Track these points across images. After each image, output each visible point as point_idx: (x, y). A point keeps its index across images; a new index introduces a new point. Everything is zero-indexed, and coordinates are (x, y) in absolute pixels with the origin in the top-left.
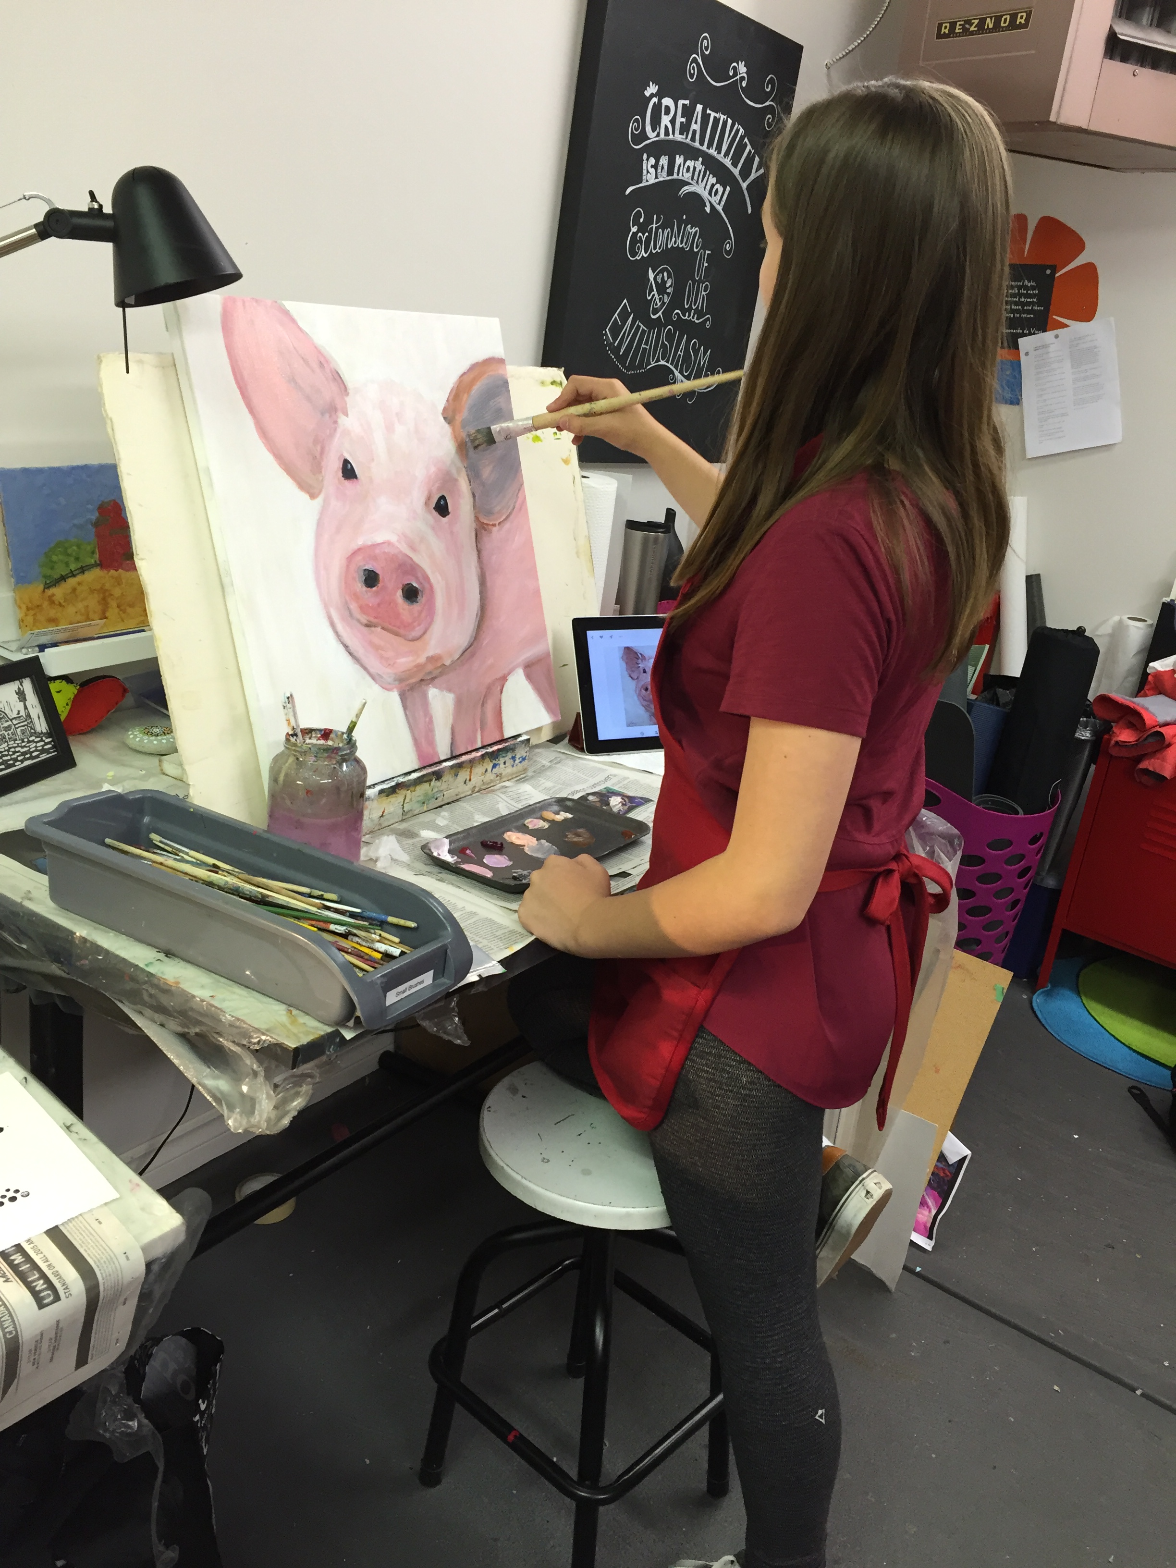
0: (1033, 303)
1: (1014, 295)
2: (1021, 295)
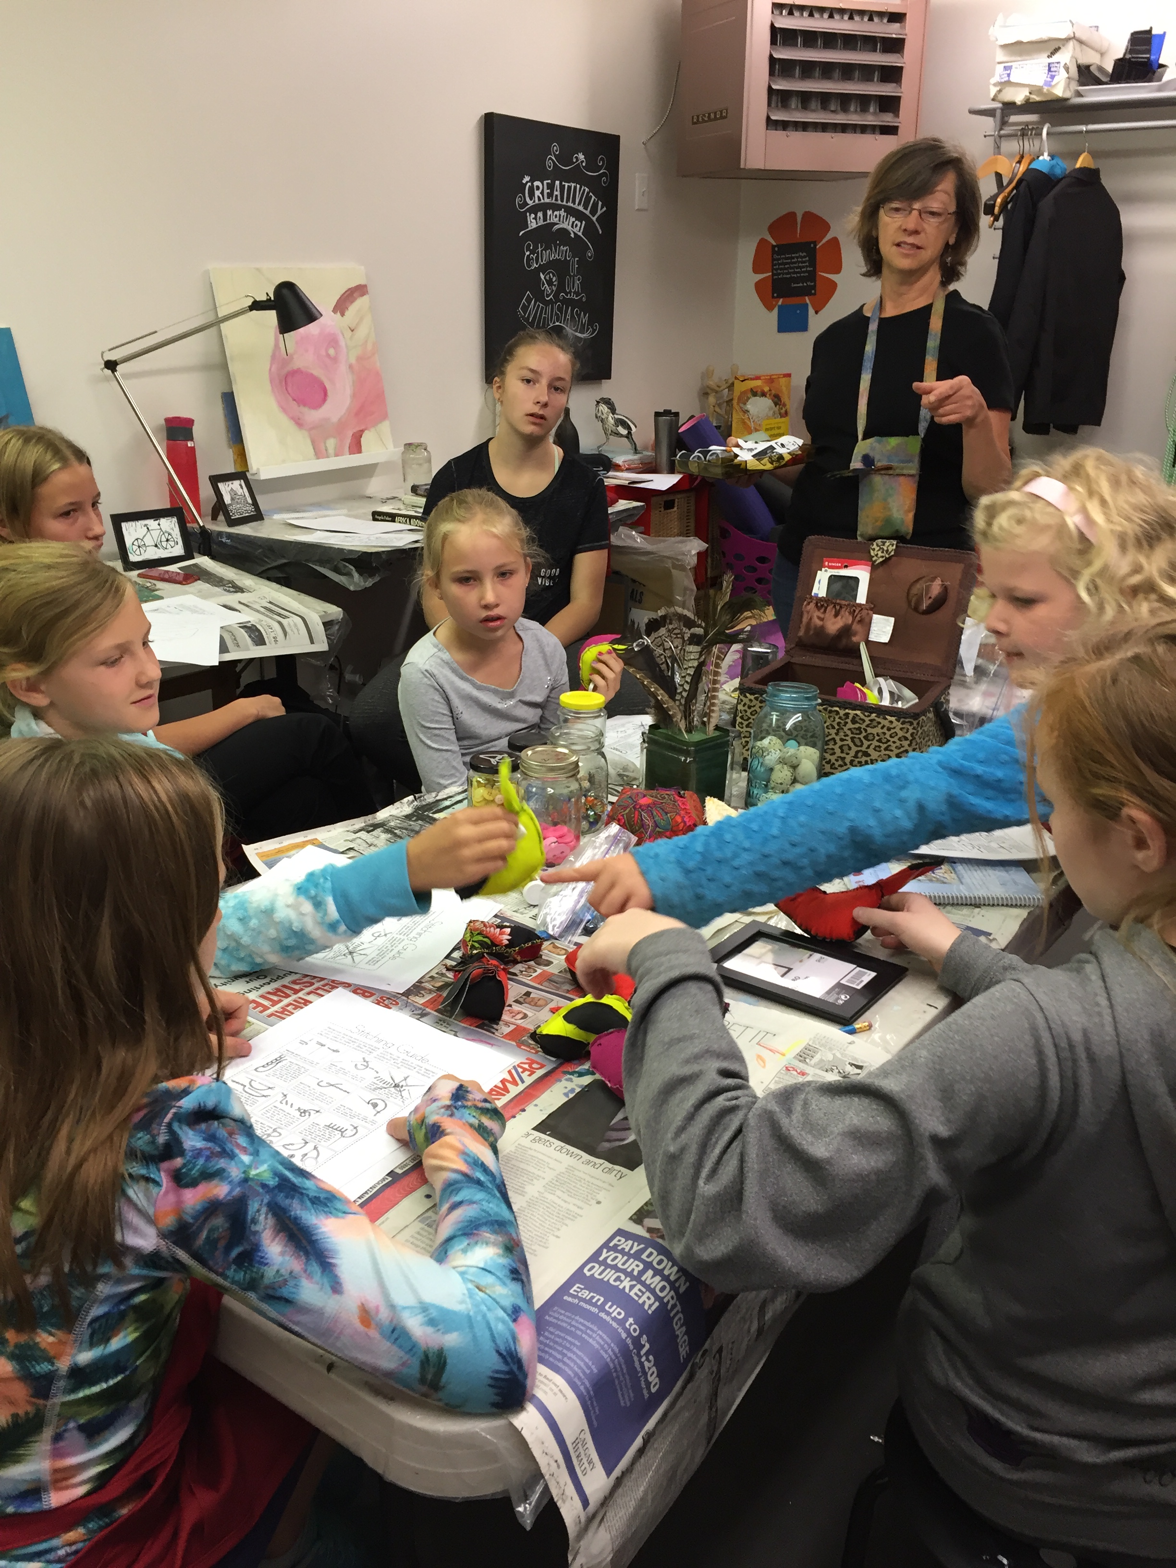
0: (807, 266)
1: (795, 263)
2: (799, 262)
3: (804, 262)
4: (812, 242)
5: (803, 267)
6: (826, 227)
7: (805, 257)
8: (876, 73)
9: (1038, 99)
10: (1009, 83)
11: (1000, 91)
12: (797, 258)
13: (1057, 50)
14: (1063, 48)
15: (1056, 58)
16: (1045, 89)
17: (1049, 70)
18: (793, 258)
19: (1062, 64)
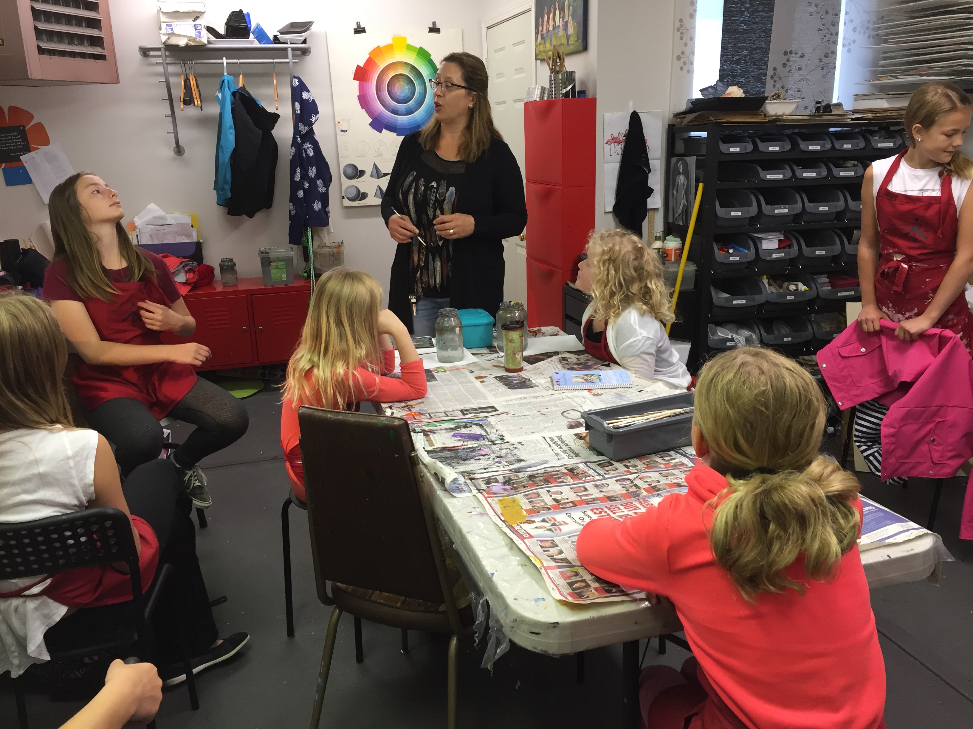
0: (20, 142)
1: (10, 139)
2: (13, 139)
3: (18, 139)
4: (22, 126)
5: (18, 142)
6: (31, 117)
7: (16, 135)
8: (84, 22)
9: (193, 44)
10: (173, 34)
11: (169, 38)
12: (11, 136)
13: (197, 18)
14: (201, 17)
15: (198, 22)
16: (198, 39)
17: (196, 28)
18: (8, 136)
19: (203, 26)
